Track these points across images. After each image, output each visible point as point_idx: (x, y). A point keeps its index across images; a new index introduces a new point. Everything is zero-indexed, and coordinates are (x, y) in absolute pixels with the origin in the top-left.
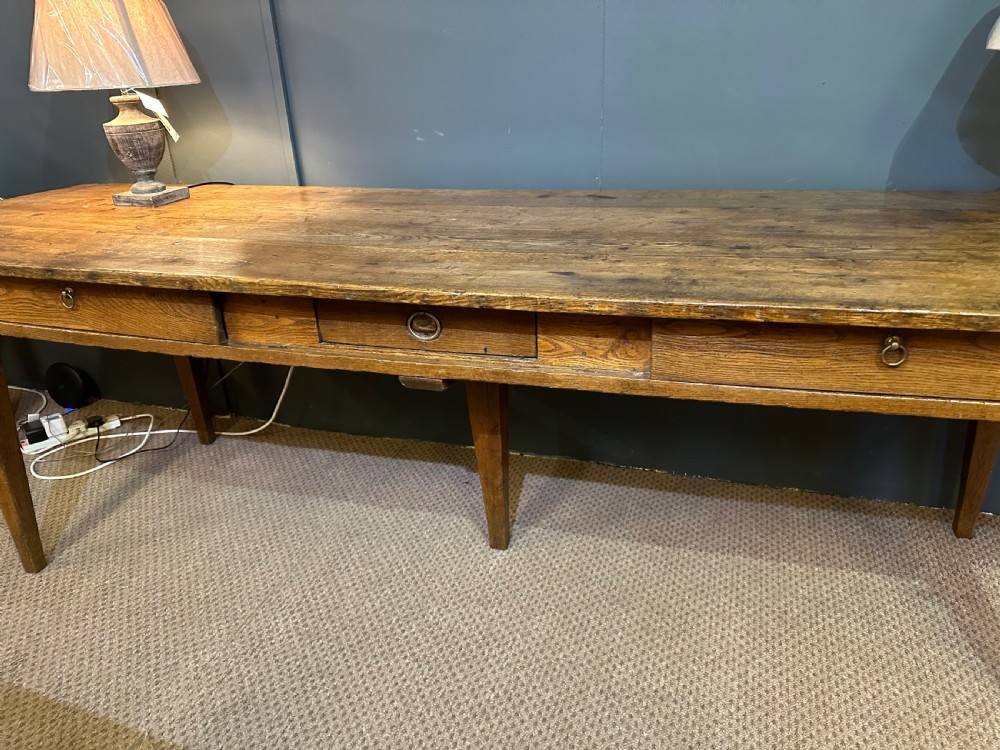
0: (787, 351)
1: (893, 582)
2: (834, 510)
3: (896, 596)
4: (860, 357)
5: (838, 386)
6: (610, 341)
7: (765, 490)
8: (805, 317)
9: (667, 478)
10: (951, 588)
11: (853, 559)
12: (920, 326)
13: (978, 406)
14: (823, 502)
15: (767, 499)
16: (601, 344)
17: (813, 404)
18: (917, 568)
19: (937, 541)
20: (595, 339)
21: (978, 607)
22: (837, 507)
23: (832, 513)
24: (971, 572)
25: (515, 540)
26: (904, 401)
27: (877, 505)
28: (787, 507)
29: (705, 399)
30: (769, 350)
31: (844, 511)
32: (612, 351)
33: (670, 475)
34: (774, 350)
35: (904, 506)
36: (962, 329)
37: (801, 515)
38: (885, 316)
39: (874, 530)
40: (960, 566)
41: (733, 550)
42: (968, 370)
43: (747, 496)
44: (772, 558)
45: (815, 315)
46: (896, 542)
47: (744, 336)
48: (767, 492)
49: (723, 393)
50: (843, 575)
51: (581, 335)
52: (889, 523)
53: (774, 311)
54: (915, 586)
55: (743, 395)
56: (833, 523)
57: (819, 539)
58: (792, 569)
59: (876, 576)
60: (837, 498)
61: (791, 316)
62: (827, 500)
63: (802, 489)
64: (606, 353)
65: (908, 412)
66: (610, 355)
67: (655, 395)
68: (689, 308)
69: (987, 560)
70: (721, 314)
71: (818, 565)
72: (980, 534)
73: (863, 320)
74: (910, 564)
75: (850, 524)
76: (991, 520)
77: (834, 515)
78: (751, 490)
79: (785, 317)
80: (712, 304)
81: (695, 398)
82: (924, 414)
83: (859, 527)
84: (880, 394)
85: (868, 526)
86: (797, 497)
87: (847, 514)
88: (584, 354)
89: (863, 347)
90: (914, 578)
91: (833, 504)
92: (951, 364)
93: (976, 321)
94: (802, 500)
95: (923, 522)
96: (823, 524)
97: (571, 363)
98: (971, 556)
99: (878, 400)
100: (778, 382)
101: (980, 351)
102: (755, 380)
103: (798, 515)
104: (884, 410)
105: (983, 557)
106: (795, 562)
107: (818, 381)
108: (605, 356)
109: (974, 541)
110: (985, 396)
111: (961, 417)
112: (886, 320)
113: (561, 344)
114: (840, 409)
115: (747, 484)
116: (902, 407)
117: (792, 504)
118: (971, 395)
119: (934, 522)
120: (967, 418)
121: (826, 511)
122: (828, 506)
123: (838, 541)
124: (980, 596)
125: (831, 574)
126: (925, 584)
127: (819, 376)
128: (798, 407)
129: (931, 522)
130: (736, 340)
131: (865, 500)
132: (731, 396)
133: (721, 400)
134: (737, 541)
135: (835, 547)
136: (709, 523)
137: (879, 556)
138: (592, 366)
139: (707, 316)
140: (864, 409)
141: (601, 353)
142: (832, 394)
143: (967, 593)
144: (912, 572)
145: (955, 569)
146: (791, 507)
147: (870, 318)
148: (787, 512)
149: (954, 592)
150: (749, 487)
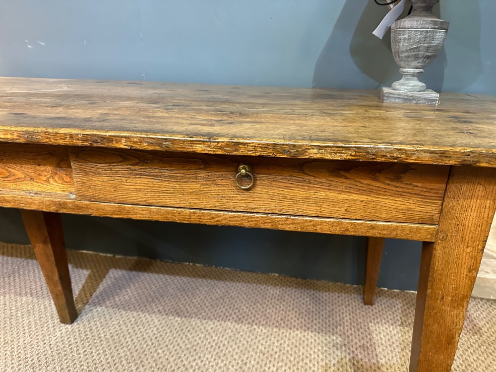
0: (171, 177)
1: (321, 338)
2: (296, 288)
3: (320, 348)
4: (223, 182)
5: (211, 205)
6: (49, 168)
7: (258, 275)
8: (160, 145)
9: (202, 269)
10: (354, 341)
11: (299, 322)
12: (246, 153)
13: (310, 221)
14: (290, 283)
15: (258, 281)
16: (43, 171)
17: (195, 220)
18: (337, 327)
19: (352, 308)
20: (38, 167)
21: (368, 354)
22: (298, 286)
23: (294, 290)
24: (369, 328)
25: (82, 316)
26: (258, 217)
27: (322, 284)
28: (268, 286)
29: (117, 216)
30: (157, 176)
31: (302, 288)
32: (53, 178)
33: (204, 268)
34: (161, 176)
35: (338, 285)
36: (278, 155)
37: (275, 291)
38: (220, 144)
39: (316, 301)
40: (362, 325)
41: (226, 319)
42: (299, 192)
43: (246, 279)
44: (249, 323)
45: (167, 143)
46: (328, 309)
47: (136, 164)
48: (259, 277)
49: (129, 211)
50: (290, 334)
51: (27, 164)
52: (325, 296)
53: (135, 139)
54: (333, 340)
55: (144, 213)
56: (293, 297)
57: (282, 308)
58: (260, 331)
59: (310, 334)
60: (299, 280)
61: (149, 144)
62: (293, 281)
63: (280, 274)
64: (48, 178)
65: (262, 226)
66: (51, 180)
67: (81, 213)
68: (71, 136)
69: (379, 320)
70: (97, 142)
71: (277, 327)
72: (378, 302)
73: (204, 148)
74: (333, 324)
75: (303, 297)
76: (385, 293)
77: (295, 292)
78: (250, 276)
79: (144, 144)
80: (89, 133)
81: (110, 216)
82: (273, 227)
83: (308, 299)
84: (241, 212)
85: (313, 298)
86: (276, 279)
87: (303, 290)
88: (32, 179)
89: (224, 173)
90: (333, 335)
91: (296, 284)
92: (289, 188)
93: (287, 149)
94: (278, 281)
95: (347, 295)
96: (287, 297)
97: (24, 187)
98: (370, 317)
99: (240, 217)
100: (168, 202)
101: (306, 177)
102: (151, 201)
103: (274, 291)
104: (245, 224)
105: (377, 318)
106: (263, 325)
107: (196, 201)
108: (47, 181)
109: (373, 308)
110: (314, 213)
111: (299, 230)
112: (221, 148)
113: (13, 171)
114: (214, 224)
115: (248, 272)
116: (257, 222)
117: (272, 285)
118: (304, 212)
119: (353, 295)
120: (304, 230)
121: (291, 289)
122: (293, 285)
123: (293, 309)
124: (371, 345)
125: (283, 333)
126: (339, 338)
127: (196, 197)
128: (185, 222)
129: (351, 295)
130: (132, 167)
131: (315, 281)
132: (136, 214)
133: (129, 217)
134: (231, 311)
135: (290, 313)
136: (217, 299)
137: (316, 319)
138: (40, 190)
139: (87, 144)
140: (231, 223)
141: (45, 178)
142: (207, 212)
143: (363, 344)
144: (333, 329)
145: (359, 327)
146: (271, 286)
147: (209, 146)
148: (267, 290)
149: (356, 343)
150: (249, 273)
